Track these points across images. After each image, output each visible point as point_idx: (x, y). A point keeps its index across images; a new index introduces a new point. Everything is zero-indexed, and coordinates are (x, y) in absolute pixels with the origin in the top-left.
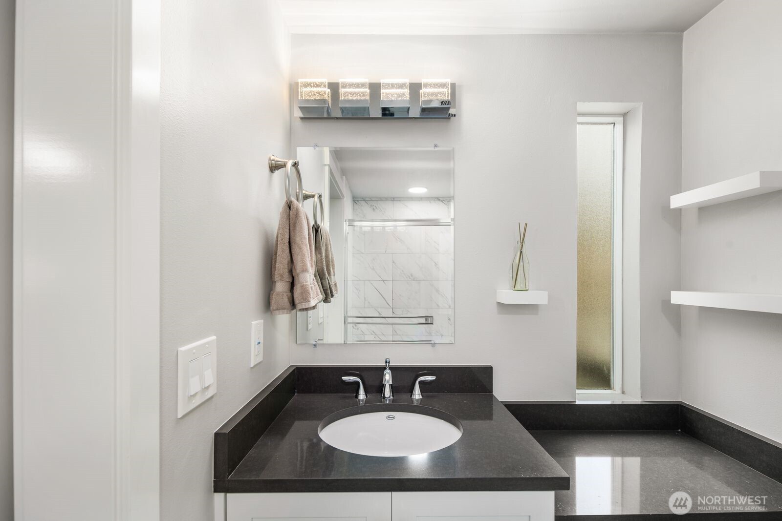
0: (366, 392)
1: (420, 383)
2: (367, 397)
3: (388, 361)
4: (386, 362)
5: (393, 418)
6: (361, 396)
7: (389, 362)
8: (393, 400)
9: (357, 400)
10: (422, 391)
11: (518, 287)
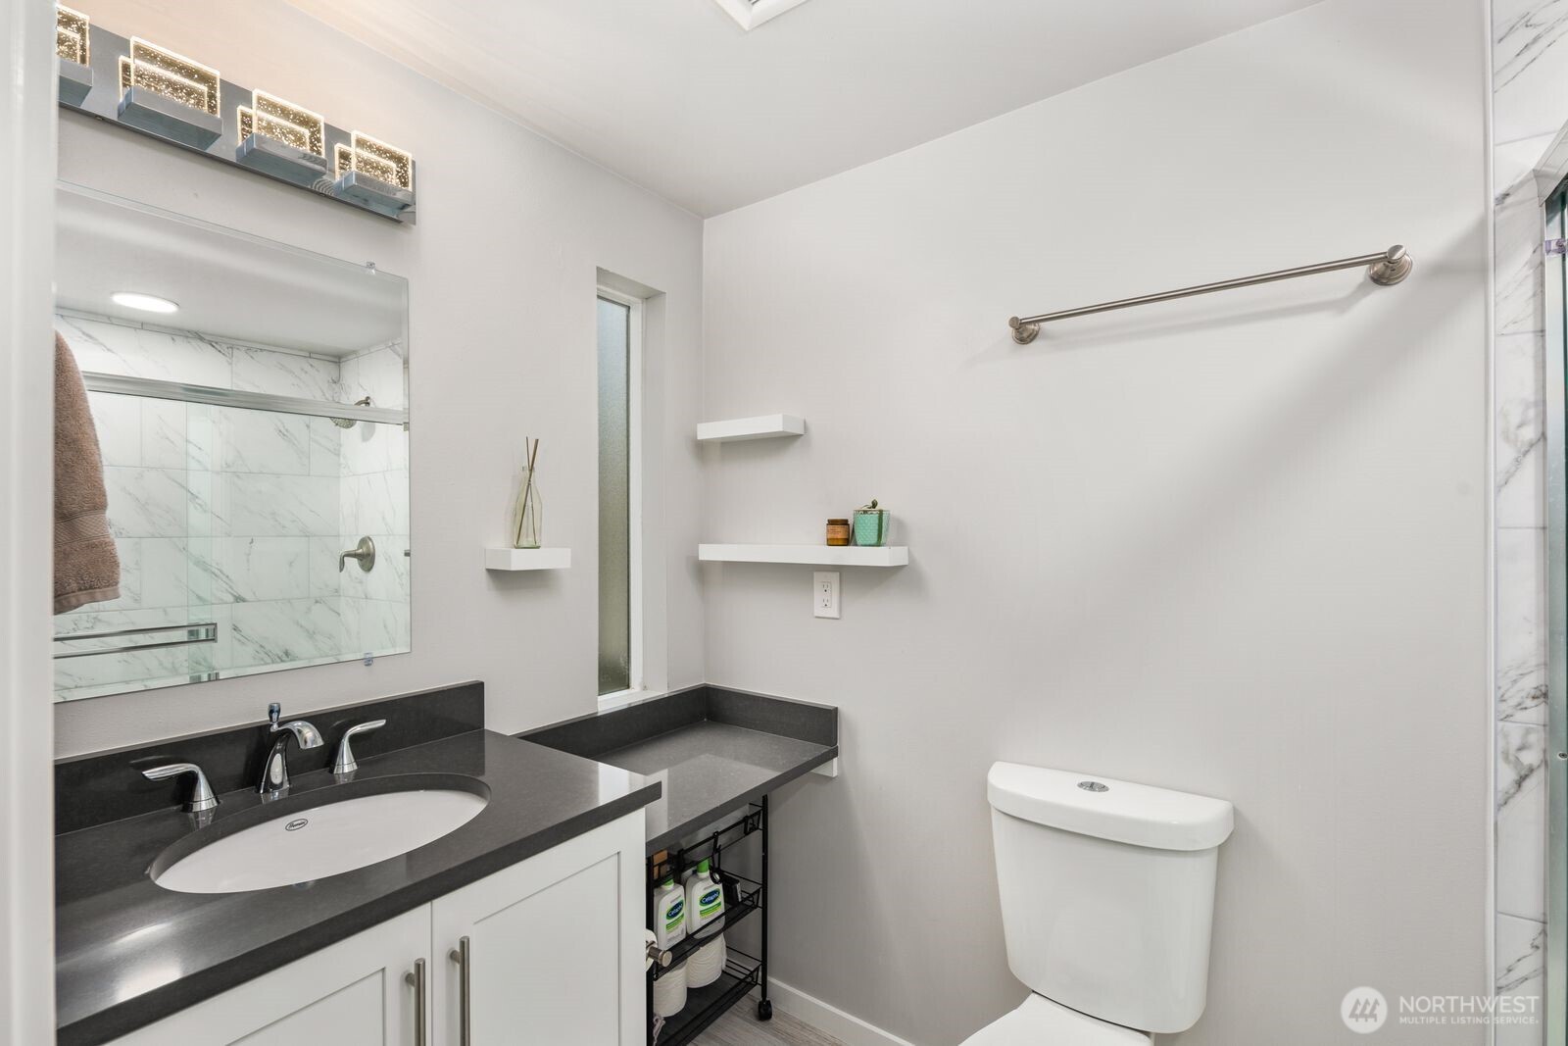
0: (216, 790)
1: (353, 739)
2: (218, 802)
3: (276, 709)
4: (271, 712)
5: (304, 823)
6: (203, 803)
7: (279, 712)
8: (291, 791)
9: (191, 815)
10: (357, 755)
11: (524, 542)
